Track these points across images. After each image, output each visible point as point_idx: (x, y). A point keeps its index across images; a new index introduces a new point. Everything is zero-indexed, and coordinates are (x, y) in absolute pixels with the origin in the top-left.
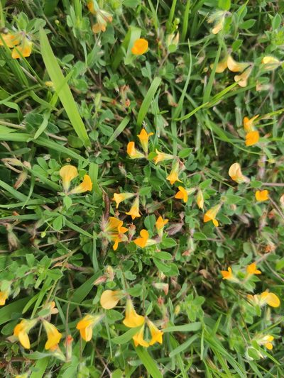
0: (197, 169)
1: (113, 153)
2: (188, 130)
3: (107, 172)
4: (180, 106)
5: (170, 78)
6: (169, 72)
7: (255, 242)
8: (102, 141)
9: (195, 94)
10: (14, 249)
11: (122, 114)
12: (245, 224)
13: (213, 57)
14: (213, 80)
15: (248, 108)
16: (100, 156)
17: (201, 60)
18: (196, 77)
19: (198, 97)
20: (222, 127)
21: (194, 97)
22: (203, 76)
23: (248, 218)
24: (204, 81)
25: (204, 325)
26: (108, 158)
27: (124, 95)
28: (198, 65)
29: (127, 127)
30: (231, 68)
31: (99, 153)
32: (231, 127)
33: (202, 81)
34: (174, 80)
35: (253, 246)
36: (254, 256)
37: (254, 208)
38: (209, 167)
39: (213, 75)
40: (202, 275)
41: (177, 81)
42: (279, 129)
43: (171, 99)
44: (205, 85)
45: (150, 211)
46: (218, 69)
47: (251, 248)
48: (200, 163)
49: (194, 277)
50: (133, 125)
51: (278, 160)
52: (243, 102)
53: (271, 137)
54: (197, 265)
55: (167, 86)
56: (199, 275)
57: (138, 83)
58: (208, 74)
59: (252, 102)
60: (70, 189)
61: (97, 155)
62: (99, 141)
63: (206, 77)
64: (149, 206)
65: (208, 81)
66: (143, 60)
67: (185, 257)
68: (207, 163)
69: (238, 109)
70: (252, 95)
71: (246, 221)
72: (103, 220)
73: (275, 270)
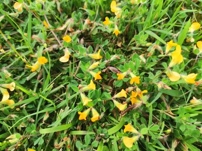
0: (73, 79)
1: (95, 127)
2: (56, 97)
3: (107, 123)
4: (46, 110)
5: (34, 126)
6: (32, 129)
7: (90, 30)
8: (94, 138)
9: (34, 106)
10: (178, 140)
11: (72, 138)
12: (84, 40)
13: (8, 111)
14: (20, 102)
15: (23, 74)
16: (102, 133)
17: (14, 116)
18: (25, 112)
19: (35, 104)
20: (42, 81)
21: (36, 106)
22: (22, 109)
23: (80, 40)
24: (24, 106)
25: (144, 29)
26: (100, 128)
27: (61, 144)
28: (17, 115)
29: (76, 130)
30: (8, 96)
31: (101, 135)
32: (39, 76)
33: (25, 107)
34: (34, 123)
35: (92, 30)
36: (97, 27)
37: (74, 40)
38: (68, 74)
39: (18, 104)
40: (122, 45)
41: (33, 121)
42: (23, 52)
43: (46, 117)
44: (26, 104)
45: (111, 88)
46: (12, 103)
47: (94, 30)
48: (69, 80)
49: (125, 48)
50: (73, 128)
51: (42, 42)
52: (21, 79)
53: (31, 53)
54: (119, 50)
55: (41, 124)
56: (122, 46)
57: (48, 141)
58: (18, 107)
59: (18, 74)
60: (136, 135)
61: (103, 134)
62: (95, 139)
63: (21, 107)
64: (109, 90)
65: (22, 105)
66: (34, 148)
67: (121, 57)
68: (67, 76)
69: (28, 78)
70: (14, 77)
71: (82, 40)
72: (136, 107)
73: (96, 14)
